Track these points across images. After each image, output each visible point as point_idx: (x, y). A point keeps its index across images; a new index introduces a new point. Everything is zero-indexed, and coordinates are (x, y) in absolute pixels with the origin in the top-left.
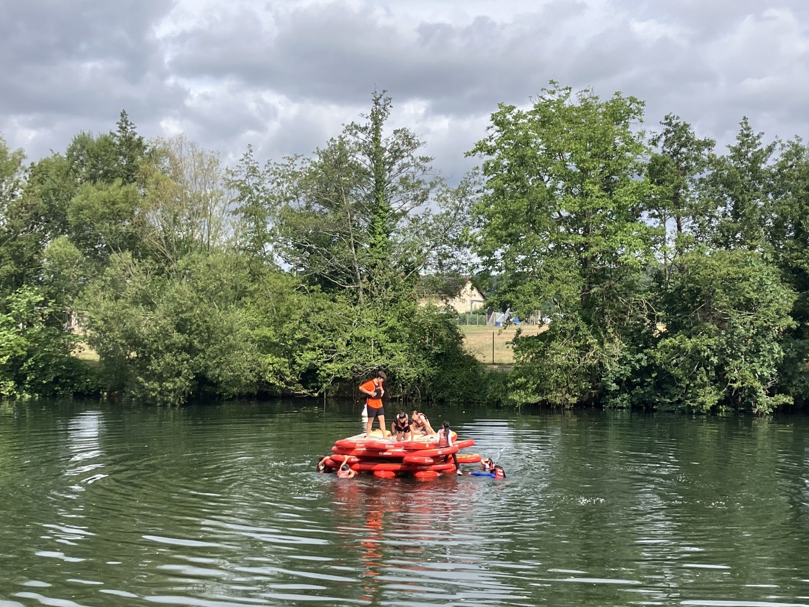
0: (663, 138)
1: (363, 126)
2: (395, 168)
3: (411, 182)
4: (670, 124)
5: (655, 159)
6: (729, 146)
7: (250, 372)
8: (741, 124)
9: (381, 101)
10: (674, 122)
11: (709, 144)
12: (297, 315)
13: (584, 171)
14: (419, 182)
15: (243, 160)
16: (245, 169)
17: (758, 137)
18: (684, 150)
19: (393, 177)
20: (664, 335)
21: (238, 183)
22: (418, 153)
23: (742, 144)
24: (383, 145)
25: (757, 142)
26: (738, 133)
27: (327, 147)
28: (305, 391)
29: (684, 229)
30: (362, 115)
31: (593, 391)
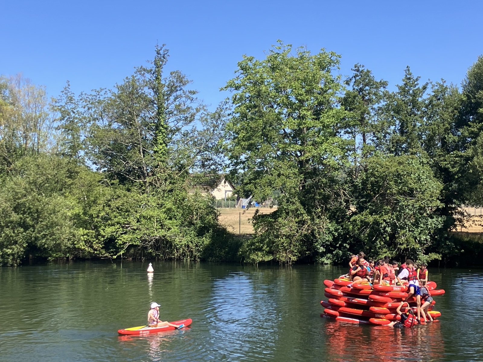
0: (354, 80)
1: (149, 69)
2: (172, 98)
3: (183, 107)
4: (358, 71)
5: (348, 94)
6: (398, 86)
7: (68, 241)
8: (406, 71)
9: (161, 52)
10: (361, 69)
11: (384, 84)
12: (101, 201)
13: (301, 102)
14: (188, 108)
15: (63, 92)
16: (64, 98)
17: (417, 80)
18: (367, 88)
19: (171, 104)
20: (354, 213)
21: (60, 108)
22: (186, 88)
23: (407, 84)
24: (163, 82)
25: (416, 83)
26: (404, 77)
27: (123, 83)
28: (107, 255)
29: (368, 141)
30: (148, 61)
31: (307, 253)
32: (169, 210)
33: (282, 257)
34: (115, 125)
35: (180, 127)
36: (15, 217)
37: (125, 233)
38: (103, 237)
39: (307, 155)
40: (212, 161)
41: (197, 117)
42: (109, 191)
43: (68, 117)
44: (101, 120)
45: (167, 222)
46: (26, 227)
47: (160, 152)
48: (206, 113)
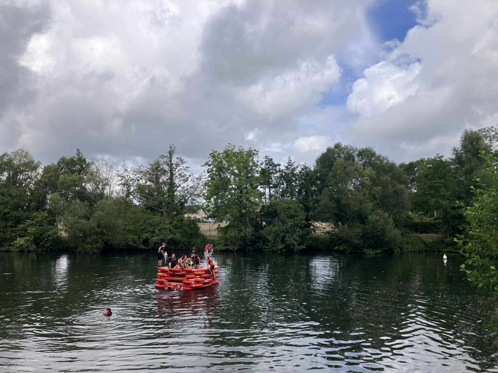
0: (265, 163)
1: (166, 156)
2: (177, 170)
3: (182, 175)
4: (267, 158)
5: (262, 169)
6: (285, 166)
7: (124, 241)
8: (288, 159)
9: (172, 148)
11: (279, 165)
12: (142, 221)
13: (240, 173)
14: (185, 175)
16: (123, 170)
17: (294, 163)
18: (271, 167)
19: (176, 173)
20: (265, 226)
21: (120, 175)
22: (184, 165)
23: (289, 165)
24: (173, 162)
25: (293, 165)
26: (287, 162)
27: (153, 163)
28: (144, 247)
29: (271, 192)
30: (166, 152)
31: (243, 245)
32: (176, 225)
33: (231, 247)
34: (148, 183)
35: (181, 184)
36: (98, 230)
37: (153, 237)
38: (142, 238)
39: (243, 198)
40: (196, 201)
41: (189, 179)
42: (145, 216)
43: (125, 179)
44: (141, 181)
46: (103, 234)
48: (194, 178)
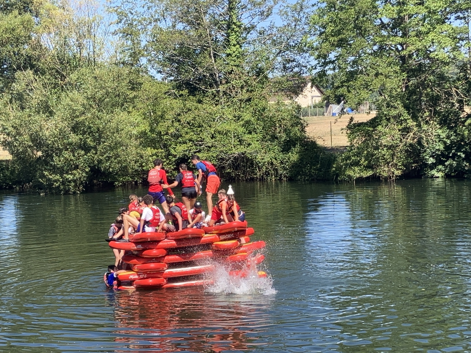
31: (413, 165)
32: (248, 122)
33: (384, 171)
34: (180, 26)
35: (255, 24)
36: (74, 138)
38: (175, 156)
40: (295, 63)
41: (275, 10)
42: (177, 104)
43: (125, 19)
44: (164, 21)
45: (247, 137)
46: (86, 148)
47: (233, 55)
48: (286, 5)
